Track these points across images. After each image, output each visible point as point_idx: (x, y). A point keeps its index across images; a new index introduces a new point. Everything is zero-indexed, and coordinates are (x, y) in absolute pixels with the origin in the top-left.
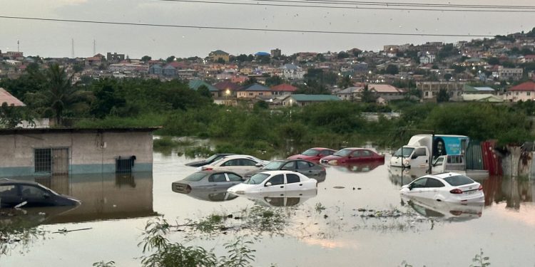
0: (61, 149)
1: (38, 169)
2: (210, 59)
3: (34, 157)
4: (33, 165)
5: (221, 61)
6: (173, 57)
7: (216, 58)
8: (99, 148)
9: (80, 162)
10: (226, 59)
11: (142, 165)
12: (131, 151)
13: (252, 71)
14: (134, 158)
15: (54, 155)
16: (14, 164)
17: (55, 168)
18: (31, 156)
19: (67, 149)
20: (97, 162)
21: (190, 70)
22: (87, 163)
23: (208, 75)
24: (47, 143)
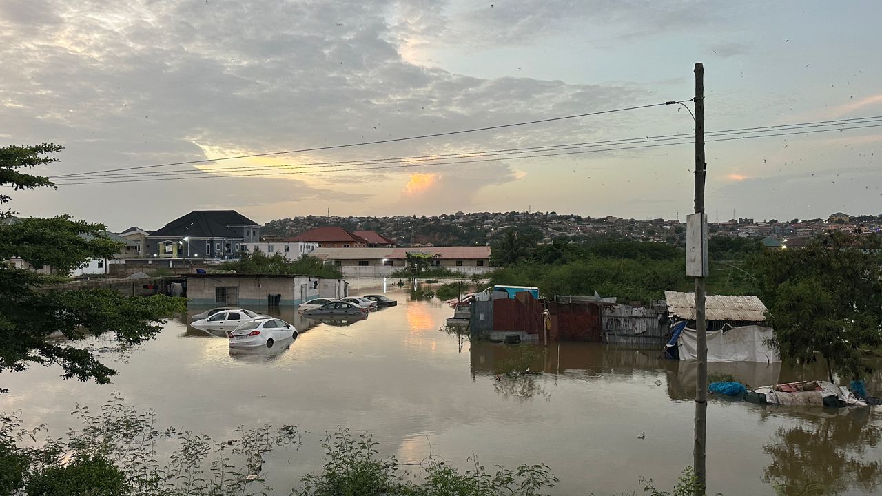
0: (234, 288)
1: (218, 301)
2: (830, 221)
3: (215, 293)
4: (215, 298)
5: (841, 222)
6: (797, 220)
7: (836, 219)
8: (257, 288)
9: (244, 297)
10: (846, 220)
11: (286, 300)
12: (278, 291)
13: (868, 229)
14: (279, 296)
15: (228, 292)
16: (204, 297)
17: (229, 300)
18: (214, 292)
19: (236, 288)
20: (255, 298)
21: (807, 229)
22: (249, 298)
23: (824, 233)
24: (224, 283)
